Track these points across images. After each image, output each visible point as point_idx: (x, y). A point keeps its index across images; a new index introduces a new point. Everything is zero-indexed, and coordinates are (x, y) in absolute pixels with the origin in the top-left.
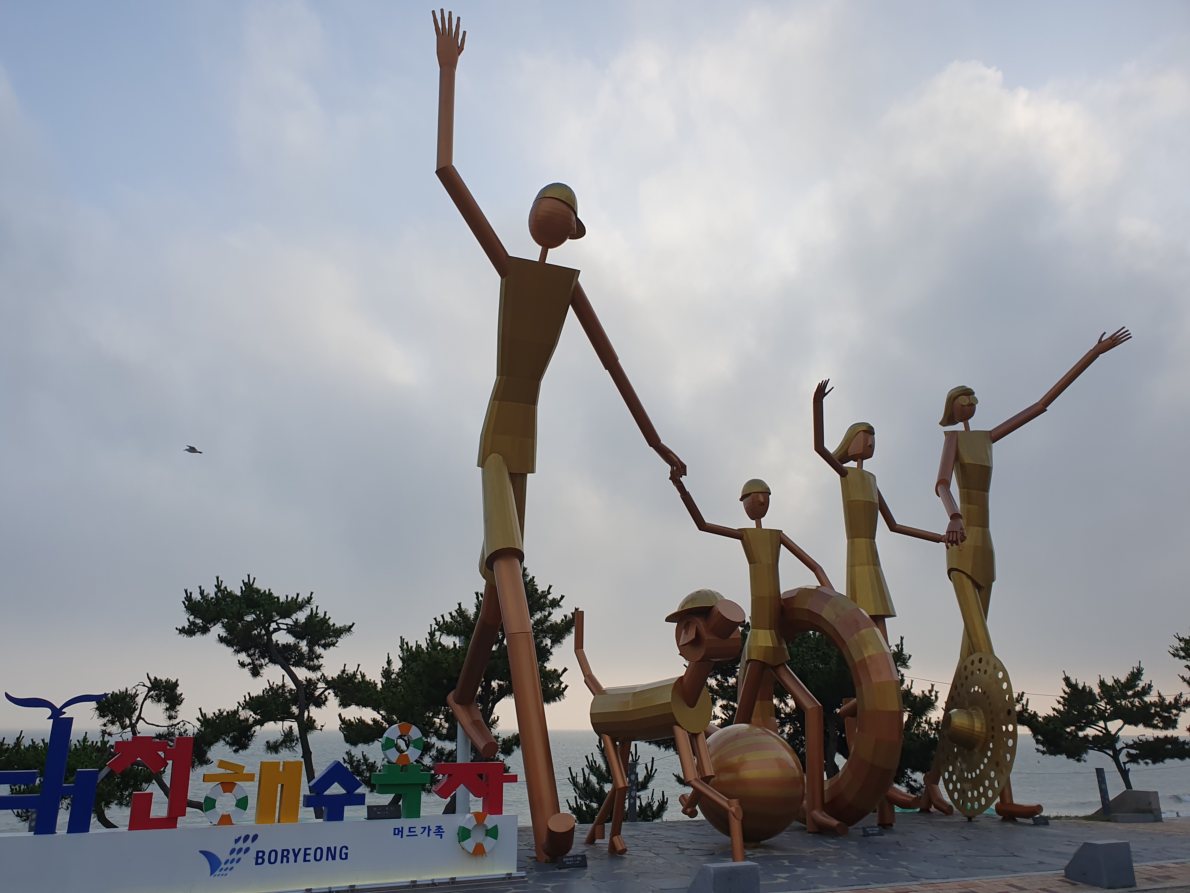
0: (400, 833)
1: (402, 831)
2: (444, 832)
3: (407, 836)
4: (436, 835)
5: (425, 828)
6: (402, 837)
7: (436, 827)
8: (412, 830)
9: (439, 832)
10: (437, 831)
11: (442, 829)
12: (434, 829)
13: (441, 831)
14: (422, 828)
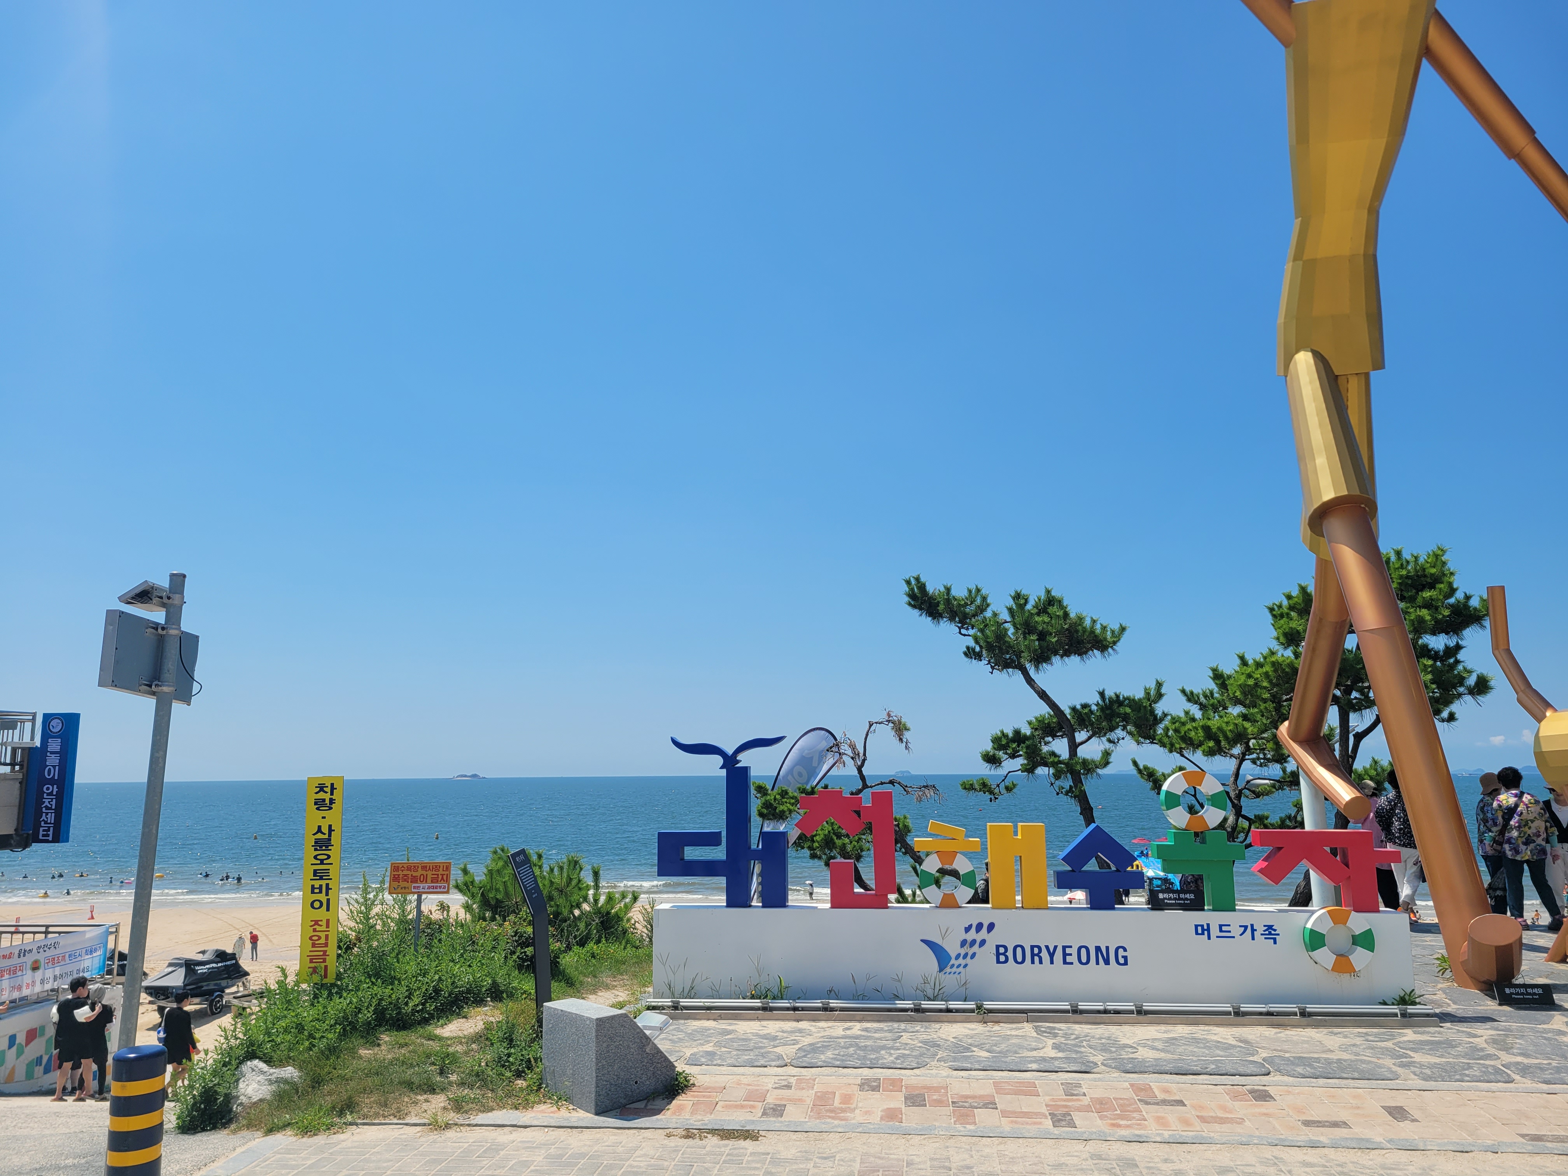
0: (1206, 932)
1: (1208, 930)
2: (1278, 935)
3: (1217, 937)
4: (1266, 938)
5: (1246, 927)
6: (1209, 938)
7: (1265, 926)
8: (1224, 928)
9: (1270, 934)
10: (1267, 932)
11: (1275, 930)
12: (1260, 929)
13: (1273, 932)
14: (1240, 926)
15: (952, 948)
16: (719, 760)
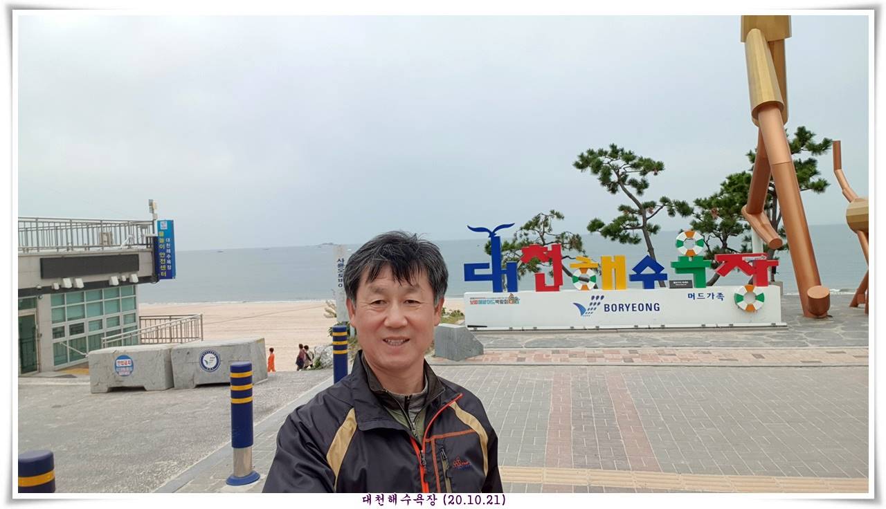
1: (694, 296)
2: (724, 297)
3: (698, 299)
4: (718, 298)
6: (694, 299)
7: (718, 293)
8: (701, 295)
9: (720, 296)
12: (716, 295)
14: (708, 294)
15: (587, 306)
16: (488, 234)
